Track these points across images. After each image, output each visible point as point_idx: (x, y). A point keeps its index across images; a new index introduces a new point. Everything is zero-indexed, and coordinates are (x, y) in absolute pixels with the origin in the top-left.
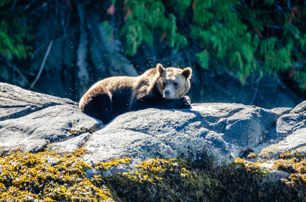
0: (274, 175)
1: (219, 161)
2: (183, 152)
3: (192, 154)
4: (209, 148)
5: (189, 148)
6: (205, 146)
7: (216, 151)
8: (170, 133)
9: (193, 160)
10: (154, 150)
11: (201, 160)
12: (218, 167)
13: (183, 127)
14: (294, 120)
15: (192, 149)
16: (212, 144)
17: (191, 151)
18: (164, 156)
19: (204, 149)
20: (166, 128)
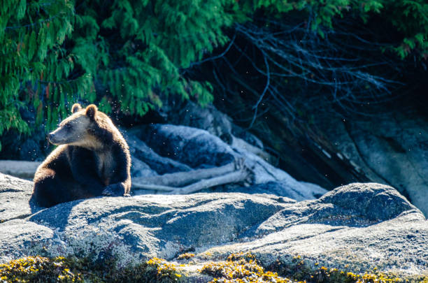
0: (191, 280)
1: (124, 261)
2: (85, 249)
3: (94, 253)
4: (117, 245)
5: (92, 244)
6: (112, 242)
7: (123, 249)
8: (76, 226)
9: (94, 260)
10: (40, 247)
11: (103, 259)
12: (121, 268)
13: (99, 218)
14: (297, 214)
15: (95, 246)
16: (122, 240)
17: (93, 249)
18: (50, 254)
19: (110, 245)
20: (77, 220)
